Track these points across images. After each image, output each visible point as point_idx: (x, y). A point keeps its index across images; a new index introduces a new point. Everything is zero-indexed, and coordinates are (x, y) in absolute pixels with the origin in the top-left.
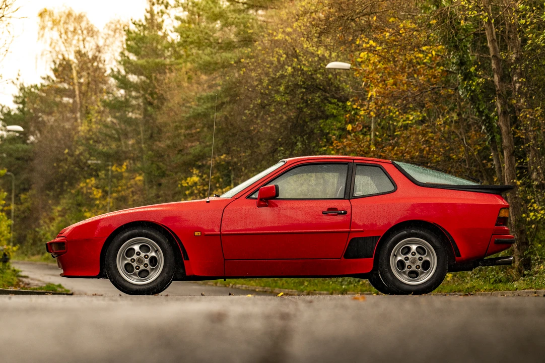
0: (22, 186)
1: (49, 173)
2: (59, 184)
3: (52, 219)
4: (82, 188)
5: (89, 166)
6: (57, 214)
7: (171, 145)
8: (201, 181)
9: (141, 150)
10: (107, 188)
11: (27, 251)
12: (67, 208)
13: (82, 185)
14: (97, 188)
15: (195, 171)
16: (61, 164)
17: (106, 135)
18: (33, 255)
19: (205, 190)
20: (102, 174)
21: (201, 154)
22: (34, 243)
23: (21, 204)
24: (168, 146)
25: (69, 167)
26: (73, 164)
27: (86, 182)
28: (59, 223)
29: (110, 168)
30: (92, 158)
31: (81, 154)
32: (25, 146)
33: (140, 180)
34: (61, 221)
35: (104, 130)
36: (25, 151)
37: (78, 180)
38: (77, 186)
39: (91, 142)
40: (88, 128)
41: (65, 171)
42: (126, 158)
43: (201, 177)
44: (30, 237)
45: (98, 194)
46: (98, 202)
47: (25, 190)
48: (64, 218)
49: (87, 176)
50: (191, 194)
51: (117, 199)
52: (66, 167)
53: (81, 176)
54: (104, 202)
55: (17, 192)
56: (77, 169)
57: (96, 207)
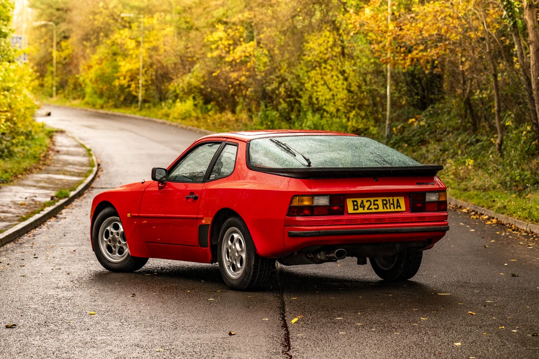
0: (63, 35)
1: (86, 25)
2: (95, 35)
3: (90, 67)
4: (116, 39)
5: (123, 18)
6: (95, 62)
8: (226, 36)
9: (170, 5)
10: (140, 39)
11: (69, 95)
12: (103, 57)
13: (116, 36)
14: (130, 38)
15: (220, 27)
16: (96, 17)
18: (74, 99)
19: (229, 45)
20: (134, 25)
22: (75, 88)
23: (63, 51)
25: (104, 19)
26: (108, 16)
27: (120, 34)
28: (97, 71)
29: (142, 20)
30: (125, 11)
31: (115, 7)
33: (170, 31)
34: (99, 69)
36: (65, 3)
37: (113, 31)
38: (111, 37)
41: (100, 23)
42: (157, 11)
43: (226, 32)
44: (71, 82)
45: (131, 44)
46: (131, 52)
47: (66, 38)
48: (101, 66)
49: (121, 27)
50: (217, 48)
51: (149, 49)
52: (102, 20)
53: (115, 28)
54: (137, 52)
55: (59, 40)
56: (111, 21)
57: (129, 57)
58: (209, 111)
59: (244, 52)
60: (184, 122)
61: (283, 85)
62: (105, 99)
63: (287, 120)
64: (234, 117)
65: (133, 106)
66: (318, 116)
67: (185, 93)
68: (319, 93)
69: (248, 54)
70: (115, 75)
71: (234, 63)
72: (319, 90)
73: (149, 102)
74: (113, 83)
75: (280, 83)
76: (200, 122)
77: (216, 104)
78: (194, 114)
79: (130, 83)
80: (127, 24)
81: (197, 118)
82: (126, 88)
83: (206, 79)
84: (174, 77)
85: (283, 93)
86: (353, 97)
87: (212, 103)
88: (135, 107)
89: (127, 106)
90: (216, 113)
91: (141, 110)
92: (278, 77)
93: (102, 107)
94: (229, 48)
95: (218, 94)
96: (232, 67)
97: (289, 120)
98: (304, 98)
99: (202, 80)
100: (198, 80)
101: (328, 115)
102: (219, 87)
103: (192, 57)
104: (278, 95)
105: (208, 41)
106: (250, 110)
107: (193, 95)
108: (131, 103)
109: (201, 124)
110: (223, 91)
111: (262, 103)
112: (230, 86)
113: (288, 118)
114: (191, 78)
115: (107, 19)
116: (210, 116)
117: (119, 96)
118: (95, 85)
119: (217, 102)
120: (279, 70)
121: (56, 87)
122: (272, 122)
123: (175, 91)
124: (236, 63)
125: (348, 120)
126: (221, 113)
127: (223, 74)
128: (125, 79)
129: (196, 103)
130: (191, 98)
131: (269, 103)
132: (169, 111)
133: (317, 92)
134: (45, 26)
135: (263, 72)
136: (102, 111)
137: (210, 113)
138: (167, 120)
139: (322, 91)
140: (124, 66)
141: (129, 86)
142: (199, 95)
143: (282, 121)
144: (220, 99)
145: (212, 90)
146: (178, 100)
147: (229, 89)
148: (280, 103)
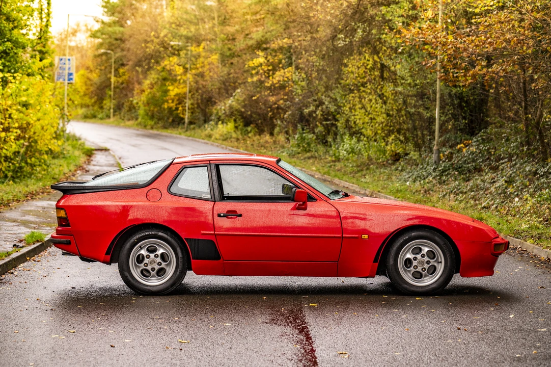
0: (121, 62)
1: (139, 52)
2: (147, 61)
3: (143, 91)
4: (166, 65)
5: (172, 47)
6: (147, 87)
7: (240, 29)
8: (266, 61)
9: (215, 34)
10: (188, 66)
11: (124, 117)
12: (153, 82)
13: (166, 62)
14: (178, 65)
15: (261, 53)
16: (148, 45)
17: (187, 20)
18: (129, 120)
19: (268, 70)
20: (182, 53)
21: (263, 39)
22: (130, 110)
23: (120, 76)
24: (237, 31)
25: (155, 47)
26: (159, 44)
27: (169, 60)
28: (148, 94)
29: (189, 48)
30: (174, 39)
31: (165, 36)
32: (121, 29)
33: (215, 59)
34: (150, 93)
35: (185, 16)
36: (122, 33)
37: (163, 58)
38: (162, 63)
39: (173, 26)
40: (171, 14)
41: (151, 51)
42: (204, 40)
43: (266, 58)
44: (126, 105)
45: (179, 70)
46: (179, 78)
47: (123, 65)
48: (152, 90)
49: (170, 55)
50: (257, 73)
51: (195, 75)
52: (153, 48)
53: (165, 55)
54: (184, 78)
55: (117, 67)
56: (162, 49)
57: (177, 82)
58: (248, 133)
59: (283, 77)
60: (224, 142)
61: (320, 108)
62: (155, 120)
63: (323, 143)
64: (272, 139)
65: (180, 127)
66: (355, 139)
67: (227, 116)
68: (356, 117)
69: (286, 79)
70: (165, 98)
71: (273, 87)
72: (357, 113)
73: (194, 123)
74: (163, 106)
75: (317, 107)
76: (240, 143)
77: (256, 127)
78: (234, 135)
79: (178, 106)
80: (176, 52)
81: (238, 139)
82: (175, 110)
83: (246, 102)
84: (217, 101)
85: (319, 116)
86: (391, 121)
87: (252, 125)
88: (182, 128)
89: (174, 128)
90: (255, 135)
91: (187, 131)
92: (315, 101)
93: (152, 128)
94: (268, 73)
95: (258, 117)
96: (271, 92)
97: (325, 143)
98: (341, 122)
99: (243, 104)
100: (239, 104)
101: (365, 139)
102: (258, 111)
103: (234, 83)
104: (315, 118)
105: (249, 66)
106: (287, 133)
107: (234, 117)
108: (179, 124)
109: (241, 145)
110: (263, 114)
111: (299, 126)
112: (269, 109)
113: (324, 141)
114: (232, 102)
115: (158, 47)
116: (249, 137)
117: (168, 118)
118: (147, 108)
119: (257, 124)
120: (317, 94)
121: (113, 109)
122: (309, 144)
123: (217, 113)
124: (275, 88)
125: (387, 145)
126: (260, 135)
127: (262, 98)
128: (173, 102)
129: (236, 125)
130: (232, 121)
131: (306, 126)
132: (212, 132)
133: (354, 115)
134: (105, 54)
135: (301, 95)
136: (151, 131)
137: (250, 135)
138: (209, 140)
139: (359, 114)
140: (173, 90)
141: (177, 109)
142: (240, 117)
143: (319, 143)
144: (260, 121)
145: (251, 113)
146: (220, 122)
147: (268, 112)
148: (317, 126)
